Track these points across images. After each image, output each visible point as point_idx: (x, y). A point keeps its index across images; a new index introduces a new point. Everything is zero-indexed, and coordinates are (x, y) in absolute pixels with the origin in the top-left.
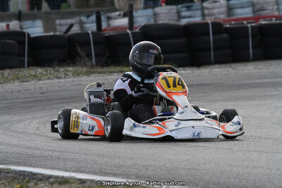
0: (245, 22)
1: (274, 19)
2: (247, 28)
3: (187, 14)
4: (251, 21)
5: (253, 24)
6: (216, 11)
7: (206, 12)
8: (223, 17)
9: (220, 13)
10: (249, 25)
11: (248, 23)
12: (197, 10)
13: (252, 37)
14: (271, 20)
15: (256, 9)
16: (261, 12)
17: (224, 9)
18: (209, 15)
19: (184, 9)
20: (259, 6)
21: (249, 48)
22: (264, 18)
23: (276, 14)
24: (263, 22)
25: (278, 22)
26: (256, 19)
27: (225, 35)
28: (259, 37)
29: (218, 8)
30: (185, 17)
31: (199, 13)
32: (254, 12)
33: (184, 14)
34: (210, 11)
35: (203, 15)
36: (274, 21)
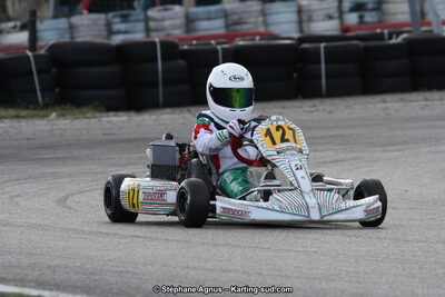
0: (213, 42)
1: (258, 38)
2: (217, 51)
3: (122, 27)
4: (222, 40)
5: (226, 46)
6: (167, 23)
7: (152, 24)
8: (178, 33)
9: (174, 27)
10: (219, 47)
11: (218, 44)
12: (137, 21)
14: (254, 40)
15: (230, 22)
16: (238, 27)
17: (180, 21)
18: (156, 30)
19: (118, 20)
20: (235, 17)
22: (243, 36)
23: (262, 29)
24: (241, 43)
25: (263, 42)
26: (230, 37)
27: (181, 62)
29: (170, 19)
30: (119, 32)
31: (141, 26)
32: (227, 26)
33: (116, 27)
34: (159, 24)
35: (148, 30)
36: (258, 40)
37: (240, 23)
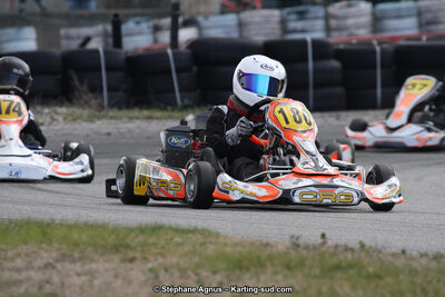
0: (375, 42)
1: (425, 38)
2: (375, 51)
3: (299, 25)
5: (386, 46)
6: (350, 22)
7: (333, 23)
8: (364, 33)
9: (358, 26)
10: (378, 48)
11: (380, 44)
12: (316, 18)
13: (383, 67)
14: (420, 40)
15: (424, 21)
16: (433, 28)
17: (366, 19)
18: (339, 29)
19: (293, 17)
20: (429, 16)
21: (375, 87)
28: (394, 68)
29: (354, 16)
30: (295, 31)
31: (320, 24)
32: (420, 26)
33: (293, 25)
34: (341, 23)
35: (328, 29)
36: (424, 40)
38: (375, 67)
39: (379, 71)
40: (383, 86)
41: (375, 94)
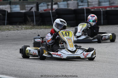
0: (101, 9)
2: (101, 11)
3: (81, 4)
6: (93, 3)
7: (89, 3)
9: (95, 4)
11: (102, 9)
12: (85, 2)
13: (103, 15)
14: (112, 8)
17: (97, 3)
18: (91, 5)
19: (80, 2)
21: (101, 20)
24: (108, 9)
25: (114, 9)
28: (106, 15)
29: (94, 2)
30: (80, 5)
31: (86, 4)
35: (88, 5)
37: (113, 3)
38: (101, 15)
39: (102, 16)
40: (103, 20)
41: (101, 22)
